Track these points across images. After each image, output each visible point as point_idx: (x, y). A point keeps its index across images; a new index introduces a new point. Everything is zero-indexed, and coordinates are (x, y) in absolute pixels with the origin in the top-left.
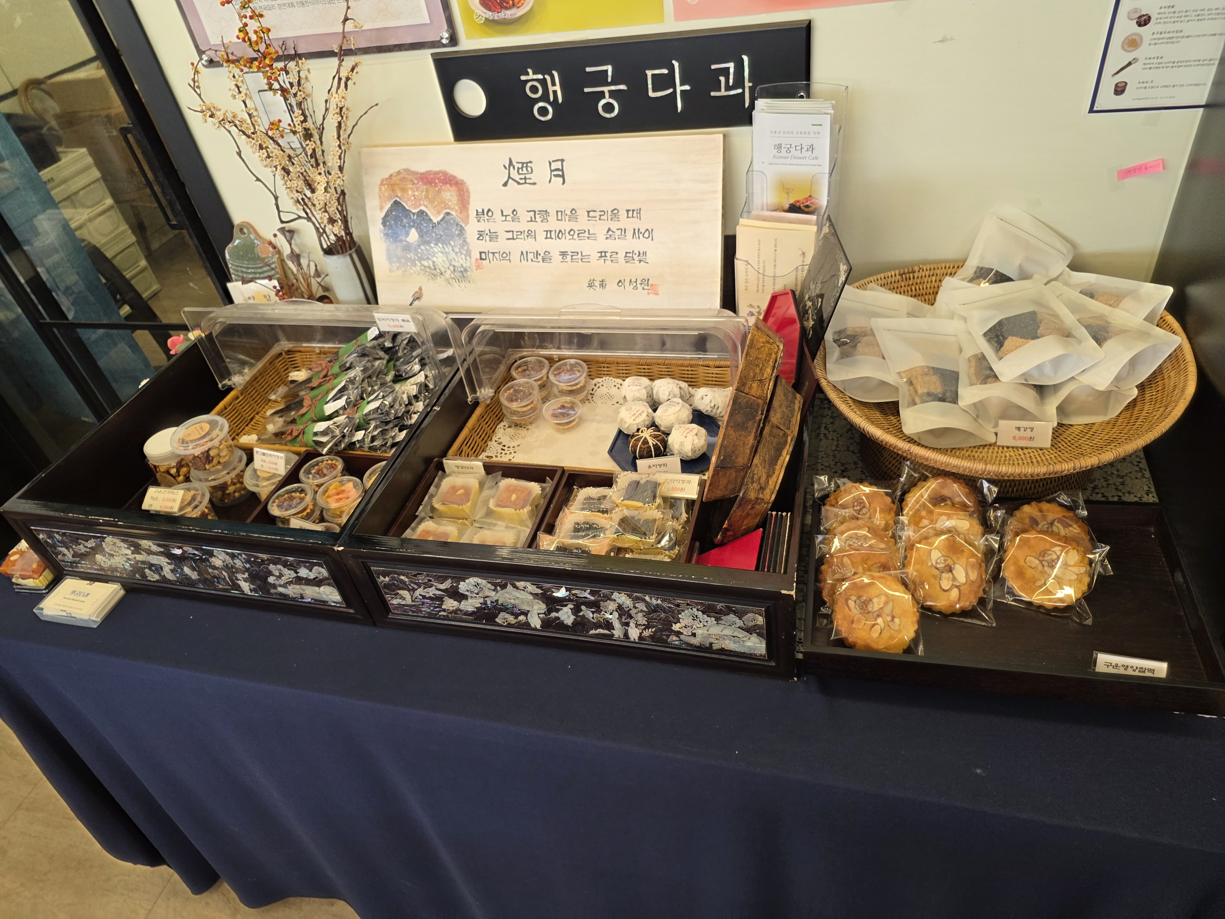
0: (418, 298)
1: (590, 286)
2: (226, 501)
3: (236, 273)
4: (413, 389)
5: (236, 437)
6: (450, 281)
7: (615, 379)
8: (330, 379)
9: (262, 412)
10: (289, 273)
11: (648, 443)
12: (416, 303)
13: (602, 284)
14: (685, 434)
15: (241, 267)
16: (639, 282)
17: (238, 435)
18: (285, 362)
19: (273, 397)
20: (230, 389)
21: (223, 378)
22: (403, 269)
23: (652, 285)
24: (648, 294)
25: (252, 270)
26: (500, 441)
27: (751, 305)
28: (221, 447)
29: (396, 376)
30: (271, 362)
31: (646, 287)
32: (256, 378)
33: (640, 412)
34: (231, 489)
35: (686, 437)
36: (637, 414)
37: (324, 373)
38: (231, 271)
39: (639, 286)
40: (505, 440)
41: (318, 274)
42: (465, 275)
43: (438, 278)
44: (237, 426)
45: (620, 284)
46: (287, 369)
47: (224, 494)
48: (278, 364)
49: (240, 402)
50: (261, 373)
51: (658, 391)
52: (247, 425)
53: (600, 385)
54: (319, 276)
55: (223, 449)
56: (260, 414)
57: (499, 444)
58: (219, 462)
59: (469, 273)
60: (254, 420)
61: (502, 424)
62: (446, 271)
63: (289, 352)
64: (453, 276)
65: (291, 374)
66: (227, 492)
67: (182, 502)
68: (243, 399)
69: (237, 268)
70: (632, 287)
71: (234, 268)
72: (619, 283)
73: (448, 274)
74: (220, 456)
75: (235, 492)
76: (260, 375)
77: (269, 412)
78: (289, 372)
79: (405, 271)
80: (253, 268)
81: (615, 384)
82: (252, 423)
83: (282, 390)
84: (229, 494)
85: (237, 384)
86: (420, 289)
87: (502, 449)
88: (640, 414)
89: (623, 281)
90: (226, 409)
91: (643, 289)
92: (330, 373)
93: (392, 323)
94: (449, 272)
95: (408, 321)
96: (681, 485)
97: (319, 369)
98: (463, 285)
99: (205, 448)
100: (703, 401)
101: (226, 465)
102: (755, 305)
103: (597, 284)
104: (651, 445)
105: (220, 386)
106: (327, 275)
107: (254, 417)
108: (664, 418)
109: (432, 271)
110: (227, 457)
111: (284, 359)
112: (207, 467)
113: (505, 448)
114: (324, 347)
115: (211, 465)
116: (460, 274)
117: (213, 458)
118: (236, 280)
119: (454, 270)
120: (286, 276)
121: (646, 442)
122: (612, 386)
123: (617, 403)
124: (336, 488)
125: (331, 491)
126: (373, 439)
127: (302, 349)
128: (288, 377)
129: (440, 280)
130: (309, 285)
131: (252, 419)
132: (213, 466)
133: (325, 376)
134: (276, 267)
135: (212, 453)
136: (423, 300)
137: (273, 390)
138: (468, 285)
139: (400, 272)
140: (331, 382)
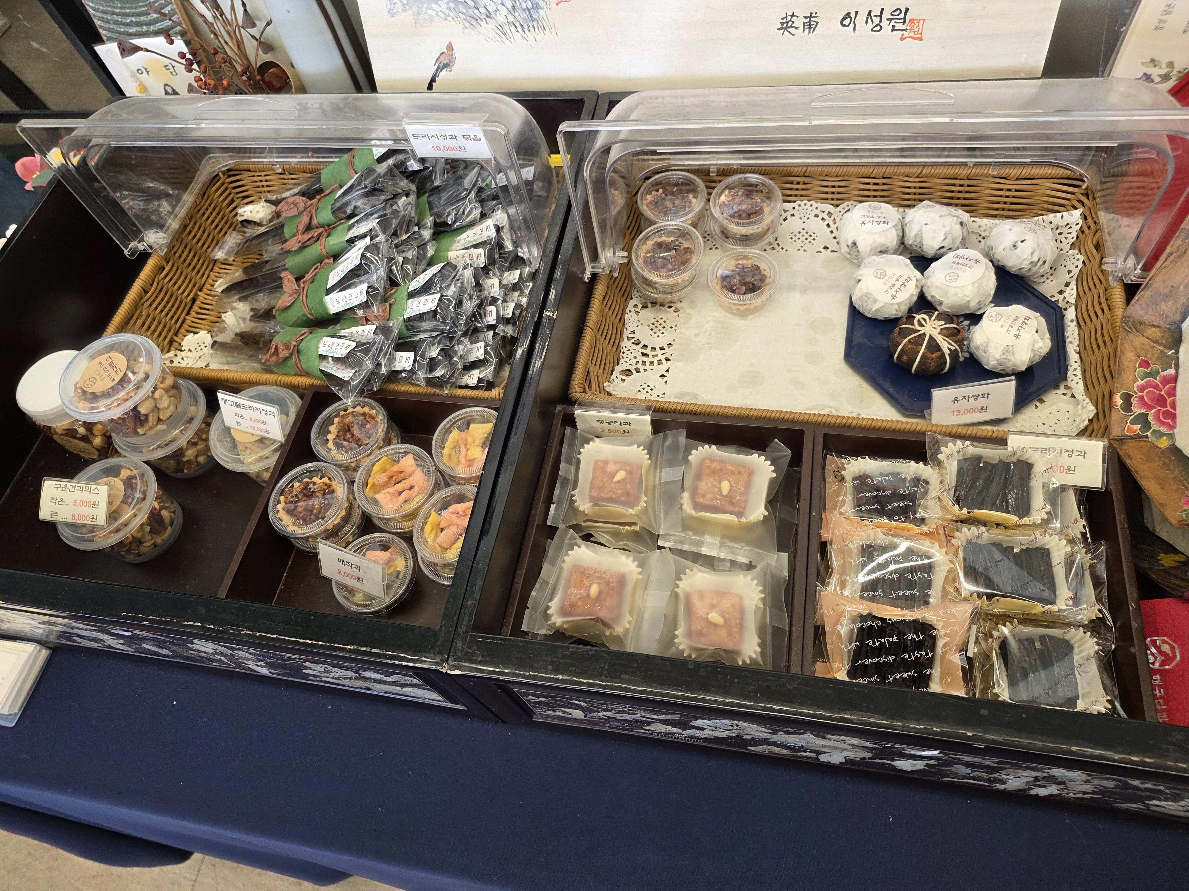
0: (446, 66)
1: (786, 25)
2: (185, 471)
3: (106, 25)
4: (478, 256)
5: (175, 338)
6: (506, 28)
7: (819, 205)
8: (319, 236)
9: (207, 286)
10: (200, 20)
11: (938, 348)
12: (443, 75)
13: (810, 23)
14: (1014, 331)
15: (113, 13)
16: (886, 15)
17: (176, 334)
18: (226, 189)
19: (219, 255)
20: (144, 256)
21: (126, 240)
22: (415, 9)
23: (912, 21)
24: (902, 39)
25: (133, 19)
26: (636, 337)
27: (1153, 61)
28: (157, 395)
29: (436, 225)
30: (204, 193)
31: (899, 26)
32: (186, 226)
33: (902, 280)
34: (190, 453)
35: (1017, 336)
36: (898, 284)
37: (305, 220)
38: (98, 23)
39: (885, 23)
40: (644, 334)
41: (250, 21)
42: (535, 16)
43: (483, 23)
44: (172, 317)
45: (846, 22)
46: (232, 201)
47: (179, 462)
48: (215, 194)
49: (167, 275)
50: (191, 217)
51: (920, 231)
52: (188, 314)
53: (788, 214)
54: (254, 25)
55: (161, 398)
56: (205, 290)
57: (637, 343)
58: (159, 420)
59: (541, 12)
60: (198, 303)
61: (632, 303)
62: (497, 10)
63: (230, 172)
64: (511, 18)
65: (240, 211)
66: (185, 459)
67: (110, 503)
68: (171, 270)
69: (105, 16)
70: (870, 25)
71: (101, 15)
72: (844, 19)
73: (502, 14)
74: (158, 409)
75: (197, 456)
76: (190, 220)
77: (220, 285)
78: (235, 208)
79: (418, 14)
80: (133, 15)
81: (818, 212)
82: (196, 308)
83: (232, 240)
84: (189, 461)
85: (155, 246)
86: (450, 47)
87: (644, 354)
88: (903, 285)
89: (853, 15)
90: (146, 292)
91: (894, 29)
92: (315, 221)
93: (442, 142)
94: (503, 11)
95: (476, 138)
96: (1065, 461)
97: (294, 212)
98: (530, 36)
99: (129, 405)
100: (1017, 251)
101: (172, 421)
102: (1164, 61)
103: (799, 22)
104: (947, 352)
105: (126, 252)
106: (268, 24)
107: (196, 295)
108: (952, 290)
109: (470, 11)
110: (172, 409)
111: (223, 184)
112: (140, 431)
113: (647, 351)
114: (289, 163)
115: (146, 427)
116: (524, 15)
117: (146, 416)
118: (110, 39)
119: (513, 7)
120: (197, 32)
121: (934, 346)
122: (812, 216)
123: (826, 248)
124: (384, 471)
125: (378, 477)
126: (432, 365)
127: (251, 167)
128: (236, 214)
129: (487, 28)
130: (240, 45)
131: (194, 300)
132: (151, 428)
133: (309, 228)
134: (173, 13)
135: (143, 410)
136: (457, 67)
137: (217, 243)
138: (540, 36)
139: (408, 16)
140: (323, 240)
